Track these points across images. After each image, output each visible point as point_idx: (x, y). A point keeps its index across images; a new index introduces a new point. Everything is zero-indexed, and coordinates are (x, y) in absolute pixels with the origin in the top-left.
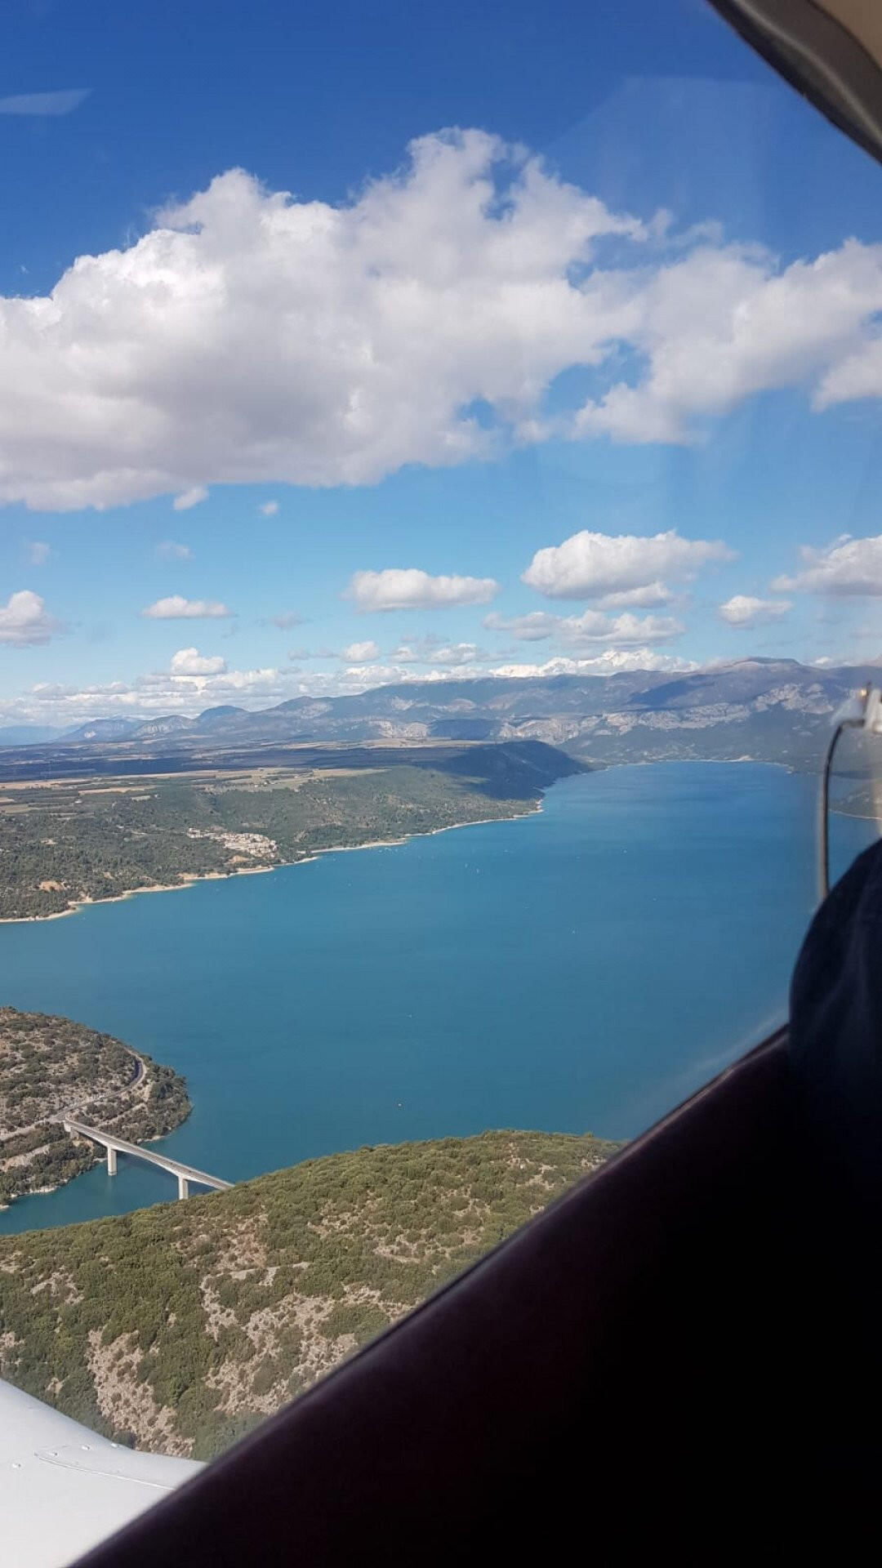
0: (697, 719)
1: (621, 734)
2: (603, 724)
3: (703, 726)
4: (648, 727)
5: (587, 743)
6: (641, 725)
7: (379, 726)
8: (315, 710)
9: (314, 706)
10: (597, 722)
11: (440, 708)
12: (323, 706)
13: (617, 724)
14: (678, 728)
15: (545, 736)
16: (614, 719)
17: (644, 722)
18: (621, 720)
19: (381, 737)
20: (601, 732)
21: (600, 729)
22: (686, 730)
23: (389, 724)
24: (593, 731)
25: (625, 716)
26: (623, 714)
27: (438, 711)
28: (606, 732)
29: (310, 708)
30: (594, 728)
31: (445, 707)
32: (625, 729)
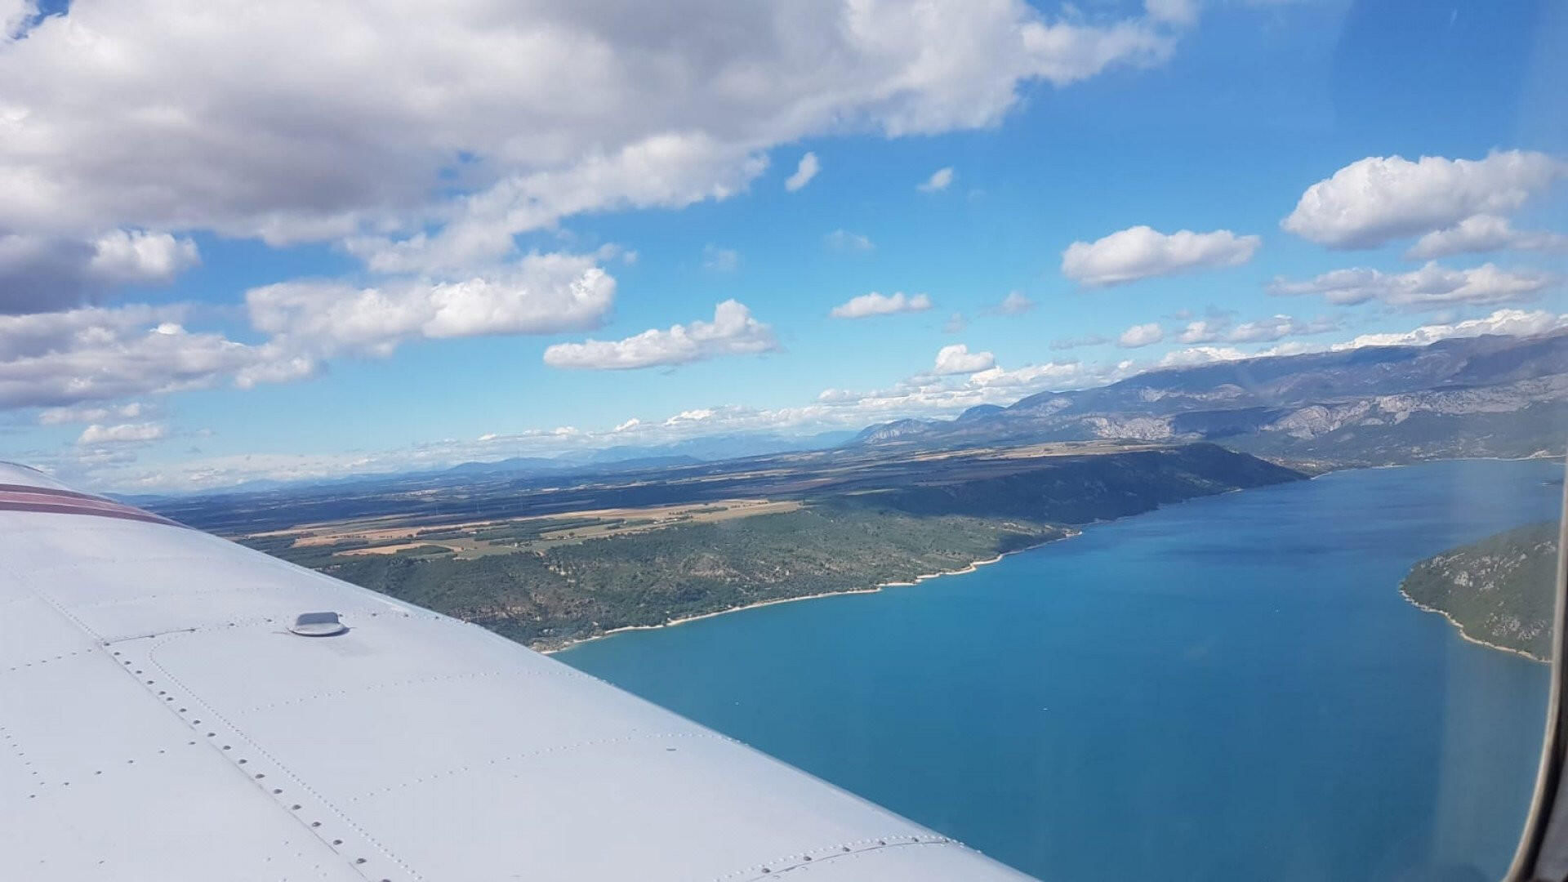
0: (1506, 400)
1: (1396, 423)
2: (1374, 411)
3: (1514, 409)
4: (1434, 413)
5: (1347, 437)
6: (1424, 411)
7: (1094, 424)
8: (1052, 406)
9: (1052, 402)
10: (1368, 408)
11: (1198, 397)
12: (1062, 402)
13: (1393, 410)
14: (1478, 412)
15: (1300, 429)
16: (1388, 403)
17: (1428, 407)
18: (1399, 404)
19: (1094, 437)
20: (1369, 422)
21: (1370, 417)
22: (1489, 415)
23: (1105, 422)
24: (1360, 420)
25: (1404, 399)
26: (1402, 396)
27: (1194, 401)
28: (1377, 422)
29: (1048, 404)
30: (1362, 416)
31: (1204, 396)
32: (1401, 417)
